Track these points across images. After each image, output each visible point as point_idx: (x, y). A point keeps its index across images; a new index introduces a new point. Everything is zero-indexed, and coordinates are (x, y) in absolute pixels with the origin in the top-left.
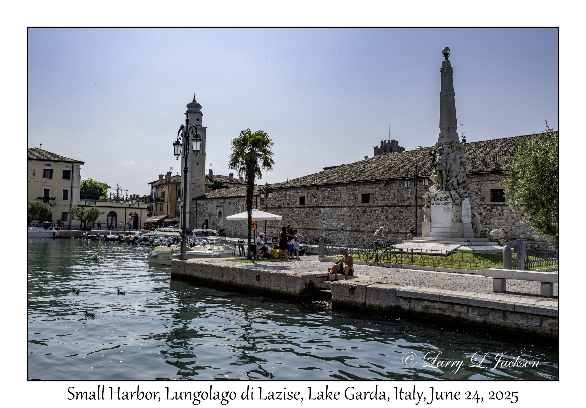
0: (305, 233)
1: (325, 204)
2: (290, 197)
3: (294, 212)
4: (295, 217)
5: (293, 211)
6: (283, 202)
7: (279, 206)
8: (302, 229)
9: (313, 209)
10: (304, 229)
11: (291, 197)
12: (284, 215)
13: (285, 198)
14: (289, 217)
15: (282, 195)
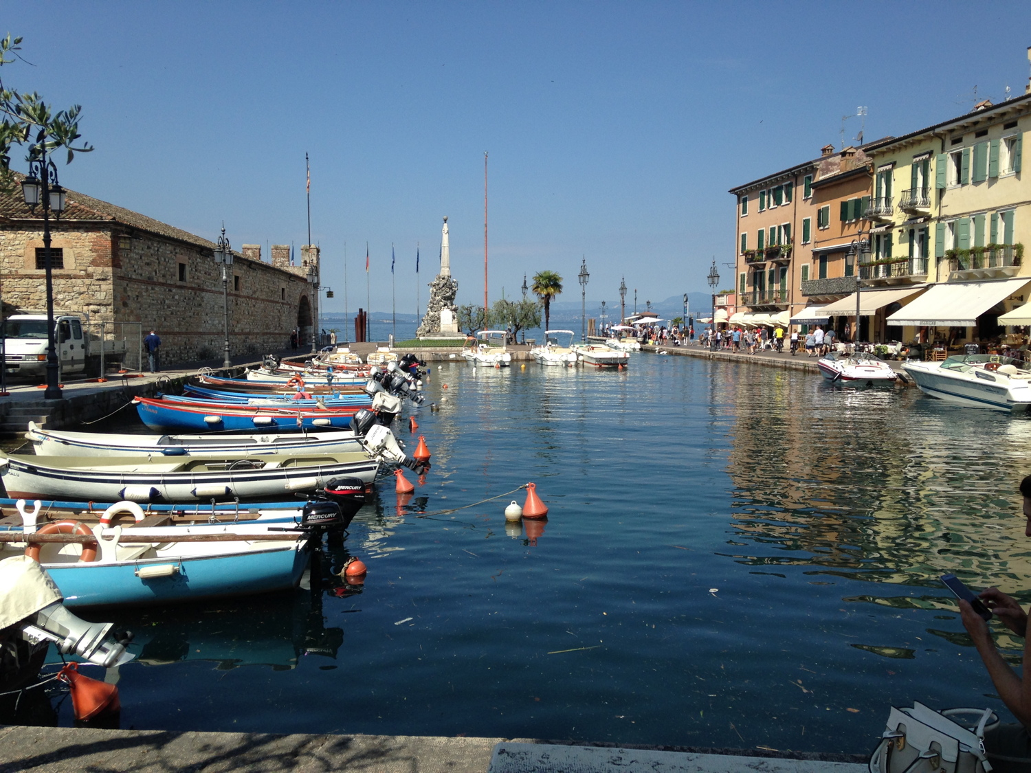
0: (187, 342)
1: (207, 286)
2: (165, 260)
3: (173, 297)
4: (175, 308)
5: (171, 293)
6: (155, 268)
7: (149, 278)
8: (183, 333)
9: (195, 294)
10: (186, 333)
11: (167, 260)
12: (159, 302)
13: (158, 259)
14: (166, 307)
15: (152, 251)
